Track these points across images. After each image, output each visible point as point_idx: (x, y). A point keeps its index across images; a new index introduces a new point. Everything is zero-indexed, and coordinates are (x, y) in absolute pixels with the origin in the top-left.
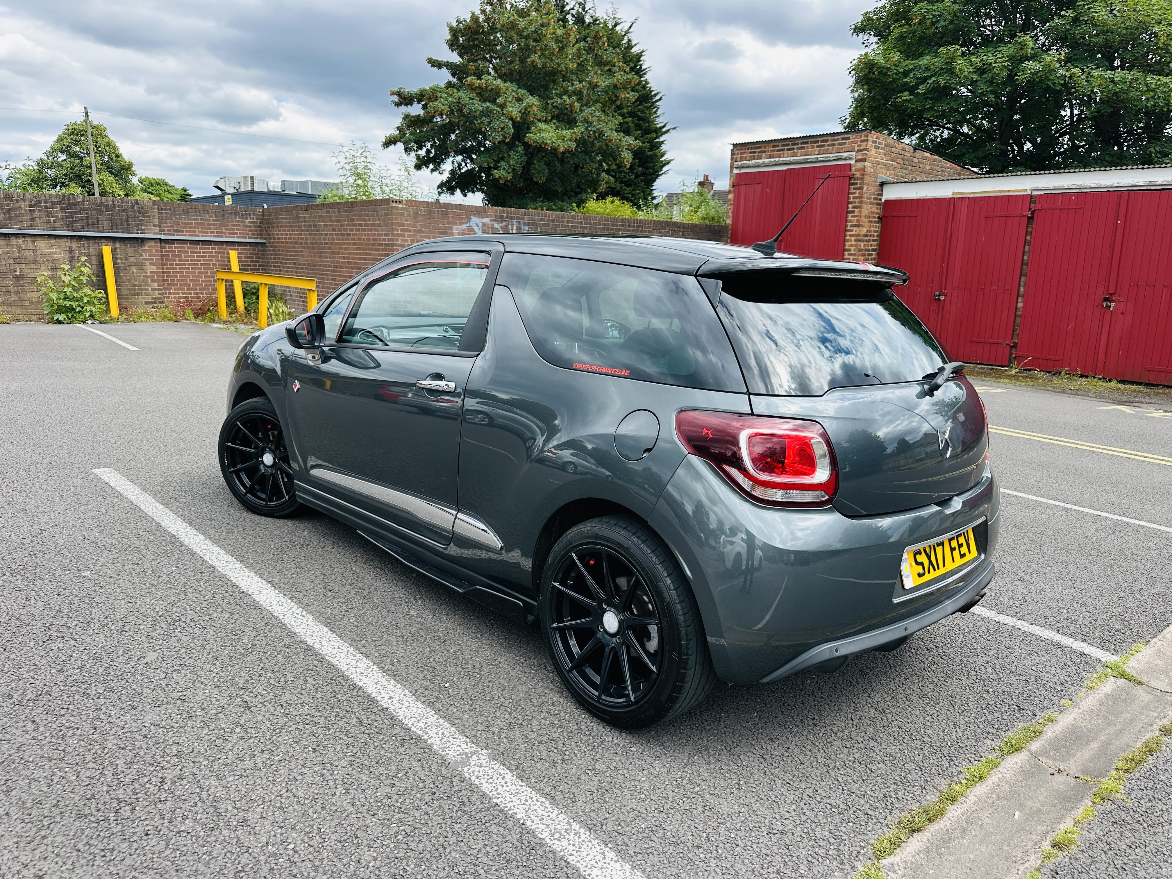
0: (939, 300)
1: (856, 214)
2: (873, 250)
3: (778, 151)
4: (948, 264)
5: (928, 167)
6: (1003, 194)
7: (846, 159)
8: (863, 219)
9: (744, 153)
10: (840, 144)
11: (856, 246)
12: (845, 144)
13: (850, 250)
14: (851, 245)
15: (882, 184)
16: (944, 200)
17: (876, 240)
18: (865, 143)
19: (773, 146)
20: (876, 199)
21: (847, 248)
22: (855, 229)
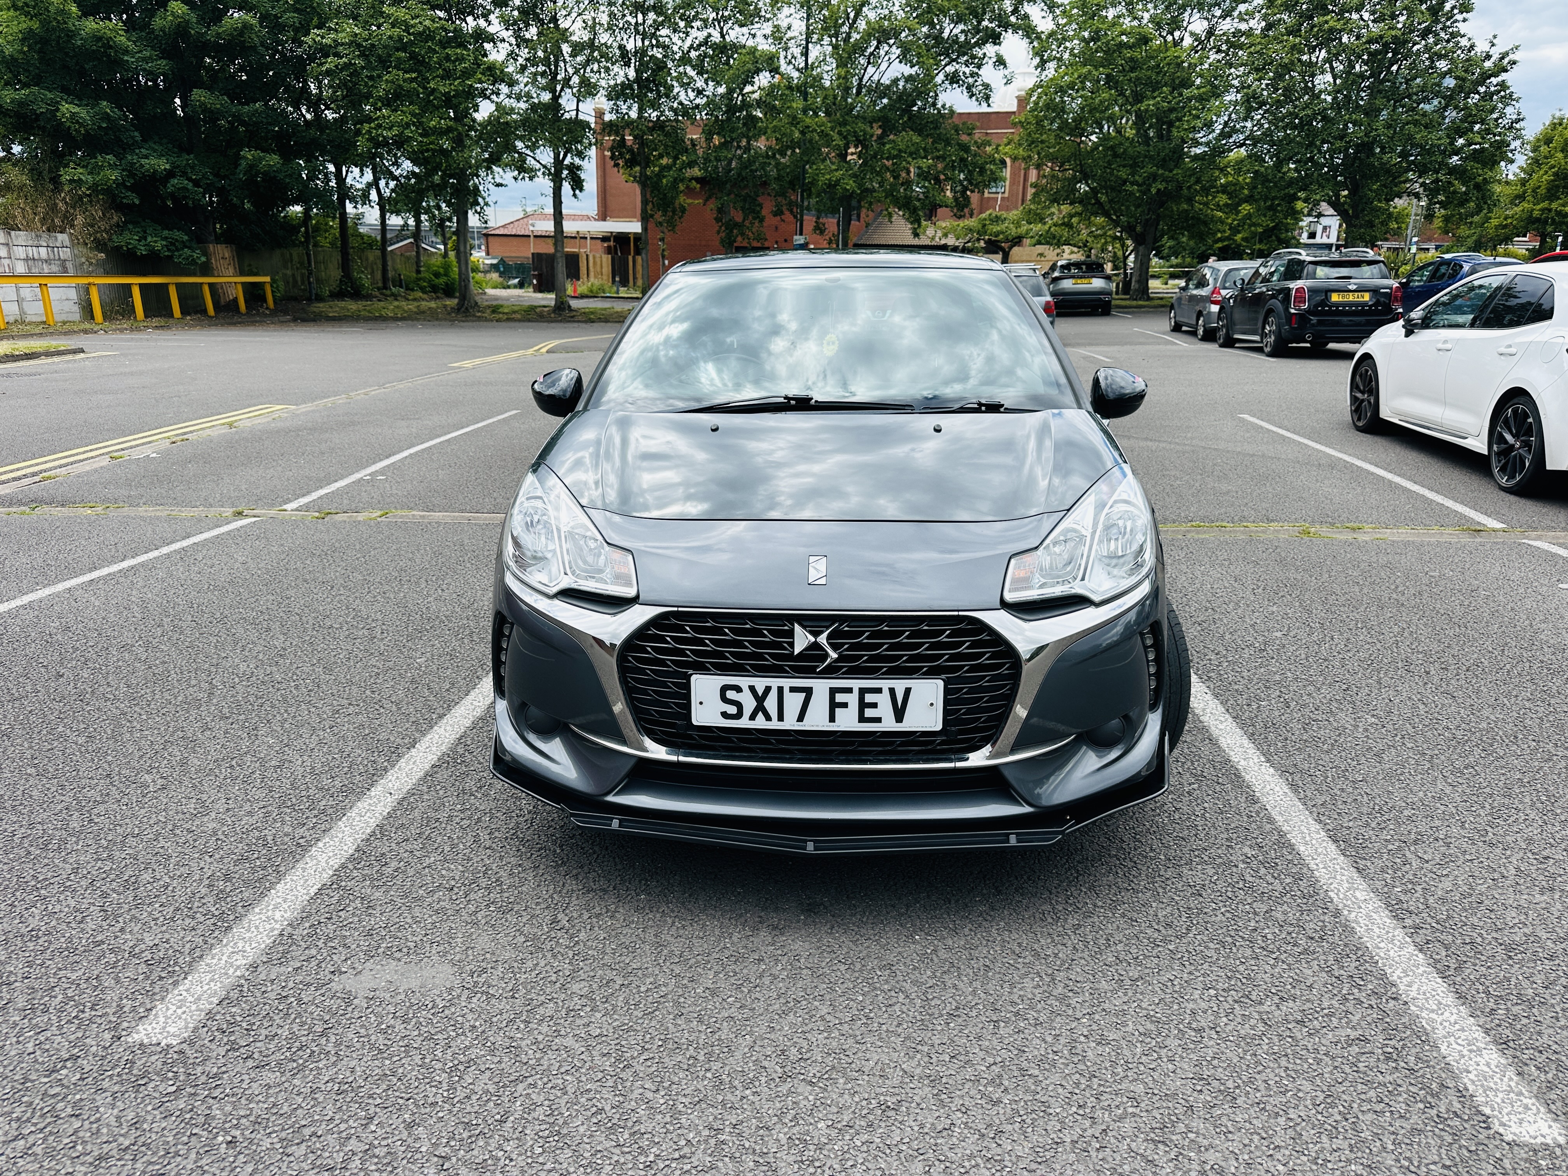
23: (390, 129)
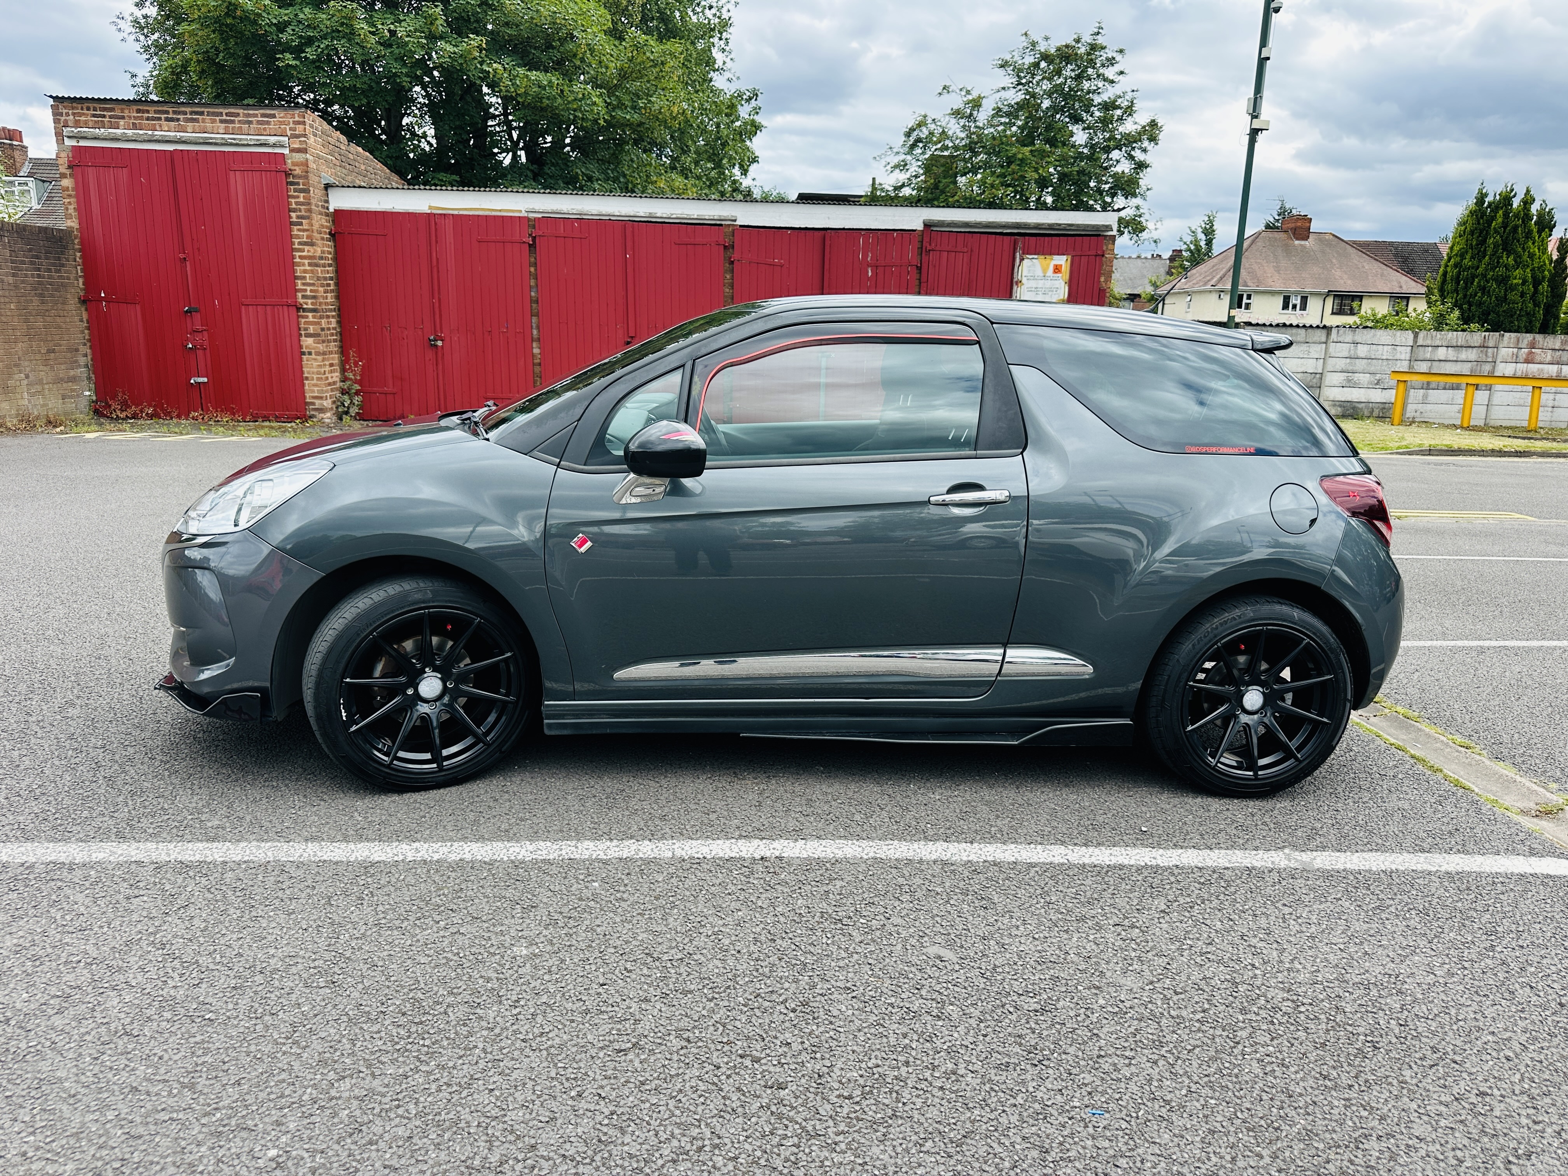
0: (436, 346)
1: (305, 227)
2: (331, 279)
3: (148, 119)
4: (439, 300)
5: (363, 167)
6: (494, 213)
7: (274, 145)
8: (315, 234)
9: (80, 115)
10: (258, 122)
11: (312, 272)
12: (268, 123)
13: (305, 278)
14: (305, 271)
15: (327, 187)
16: (421, 215)
17: (330, 265)
18: (301, 127)
19: (138, 111)
20: (323, 207)
21: (298, 274)
22: (306, 248)
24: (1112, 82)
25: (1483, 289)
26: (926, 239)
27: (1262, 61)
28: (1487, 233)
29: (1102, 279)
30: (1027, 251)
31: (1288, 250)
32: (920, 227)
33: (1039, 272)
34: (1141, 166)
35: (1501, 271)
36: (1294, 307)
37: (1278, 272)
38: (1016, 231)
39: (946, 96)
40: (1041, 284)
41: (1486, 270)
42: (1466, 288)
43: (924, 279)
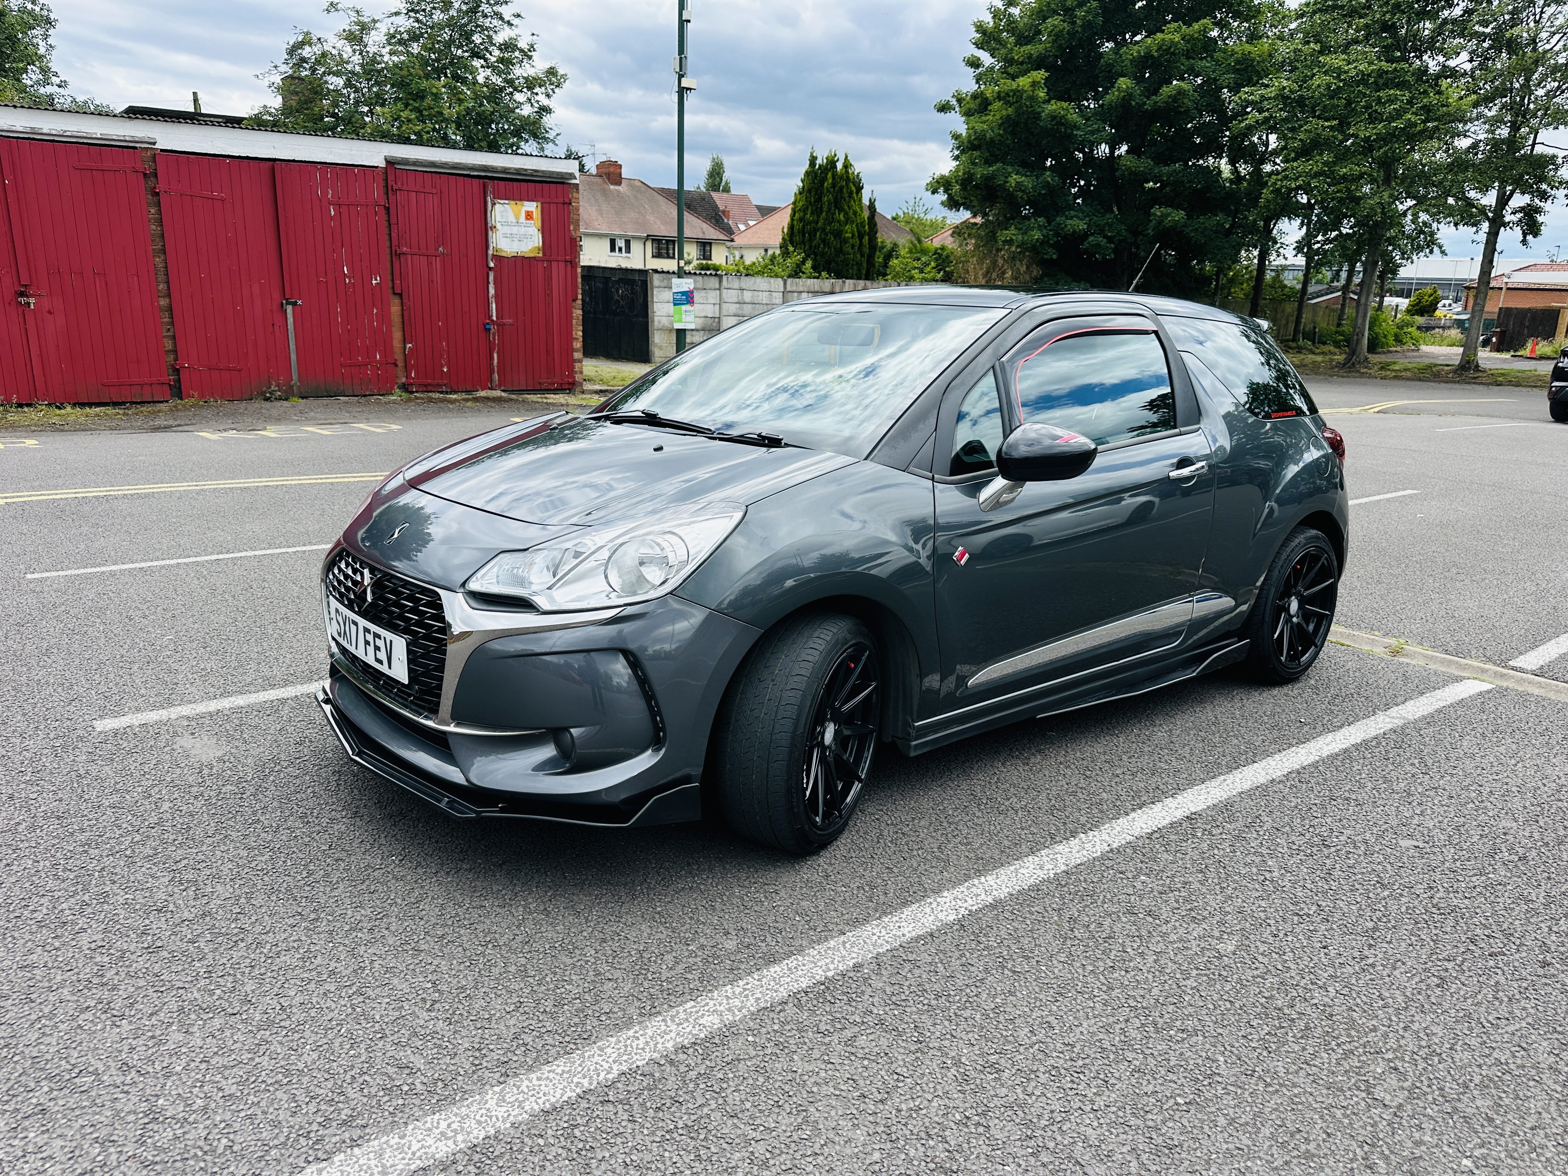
23: (1296, 179)
24: (509, 24)
25: (824, 241)
26: (391, 178)
27: (683, 23)
28: (822, 193)
29: (572, 228)
30: (498, 196)
31: (605, 193)
32: (382, 164)
33: (512, 218)
34: (545, 110)
35: (836, 226)
36: (620, 249)
37: (601, 214)
38: (483, 174)
39: (333, 14)
40: (515, 230)
41: (824, 224)
42: (810, 240)
43: (393, 220)
